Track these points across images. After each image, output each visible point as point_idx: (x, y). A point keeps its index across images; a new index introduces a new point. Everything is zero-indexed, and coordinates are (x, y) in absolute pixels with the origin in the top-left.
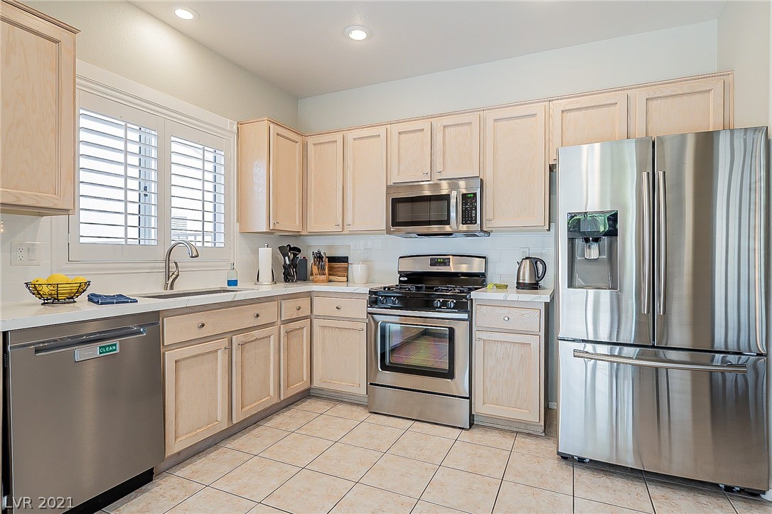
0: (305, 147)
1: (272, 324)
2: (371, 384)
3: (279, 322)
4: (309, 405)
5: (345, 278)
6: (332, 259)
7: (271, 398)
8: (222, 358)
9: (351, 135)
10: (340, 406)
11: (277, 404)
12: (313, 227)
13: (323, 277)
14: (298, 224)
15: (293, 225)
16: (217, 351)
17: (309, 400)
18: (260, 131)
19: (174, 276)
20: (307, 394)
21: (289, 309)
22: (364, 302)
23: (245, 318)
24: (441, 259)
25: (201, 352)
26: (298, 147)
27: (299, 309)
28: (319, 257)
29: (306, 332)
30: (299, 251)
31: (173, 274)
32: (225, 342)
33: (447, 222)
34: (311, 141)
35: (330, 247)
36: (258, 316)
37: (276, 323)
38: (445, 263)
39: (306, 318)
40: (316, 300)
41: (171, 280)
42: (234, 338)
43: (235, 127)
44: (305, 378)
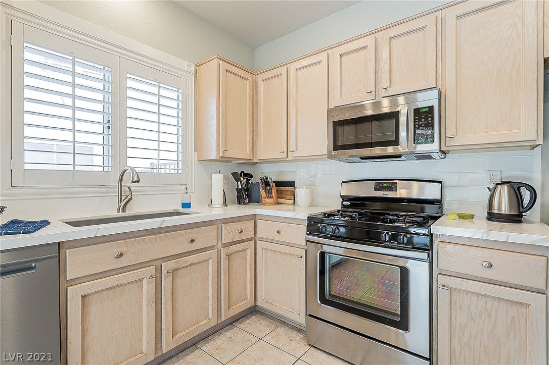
0: (255, 84)
1: (212, 248)
2: (310, 315)
3: (219, 246)
5: (292, 202)
6: (279, 184)
7: (211, 319)
8: (147, 288)
9: (293, 67)
11: (218, 324)
12: (262, 155)
13: (270, 200)
14: (248, 151)
15: (245, 153)
16: (141, 280)
18: (211, 69)
19: (127, 200)
20: (254, 311)
21: (229, 233)
22: (304, 229)
23: (180, 244)
24: (386, 183)
25: (117, 283)
26: (249, 84)
27: (242, 231)
28: (266, 183)
29: (250, 253)
30: (251, 176)
31: (127, 198)
32: (151, 270)
33: (396, 142)
34: (260, 78)
35: (280, 173)
36: (192, 241)
37: (216, 247)
38: (392, 187)
39: (250, 239)
40: (259, 222)
41: (123, 203)
42: (163, 264)
43: (193, 69)
44: (249, 298)
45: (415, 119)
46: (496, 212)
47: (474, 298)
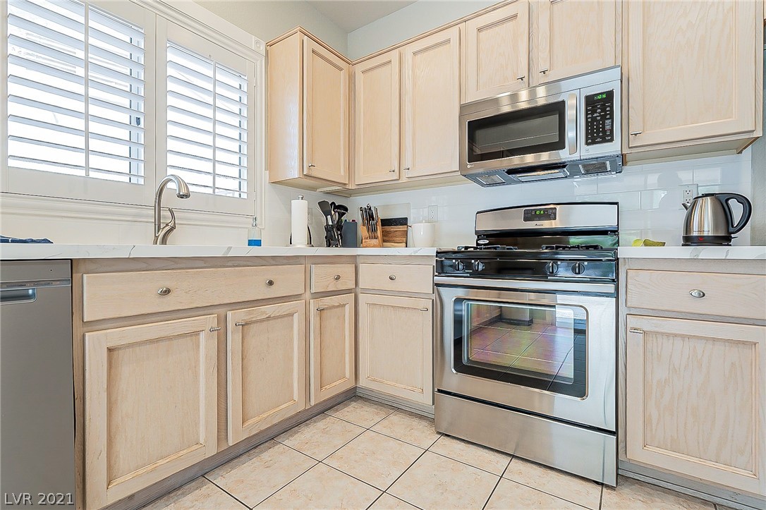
0: (352, 78)
1: (297, 297)
2: (440, 391)
3: (308, 295)
4: (354, 412)
5: (404, 244)
6: (386, 222)
7: (295, 403)
8: (207, 345)
9: (408, 51)
10: (396, 418)
11: (305, 410)
12: (362, 178)
13: (374, 241)
14: (342, 173)
15: (340, 175)
16: (196, 333)
17: (354, 404)
18: (292, 47)
19: (168, 228)
20: (353, 395)
21: (322, 278)
22: (429, 268)
23: (251, 285)
24: (540, 210)
25: (163, 334)
26: (343, 76)
27: (338, 278)
28: (369, 215)
29: (349, 310)
30: (346, 209)
31: (167, 225)
32: (211, 320)
33: (560, 145)
34: (359, 68)
35: (386, 207)
36: (271, 283)
37: (303, 297)
38: (550, 215)
39: (348, 291)
40: (362, 267)
41: (162, 234)
42: (230, 314)
43: (263, 48)
44: (347, 375)
45: (587, 111)
46: (695, 234)
47: (678, 342)
